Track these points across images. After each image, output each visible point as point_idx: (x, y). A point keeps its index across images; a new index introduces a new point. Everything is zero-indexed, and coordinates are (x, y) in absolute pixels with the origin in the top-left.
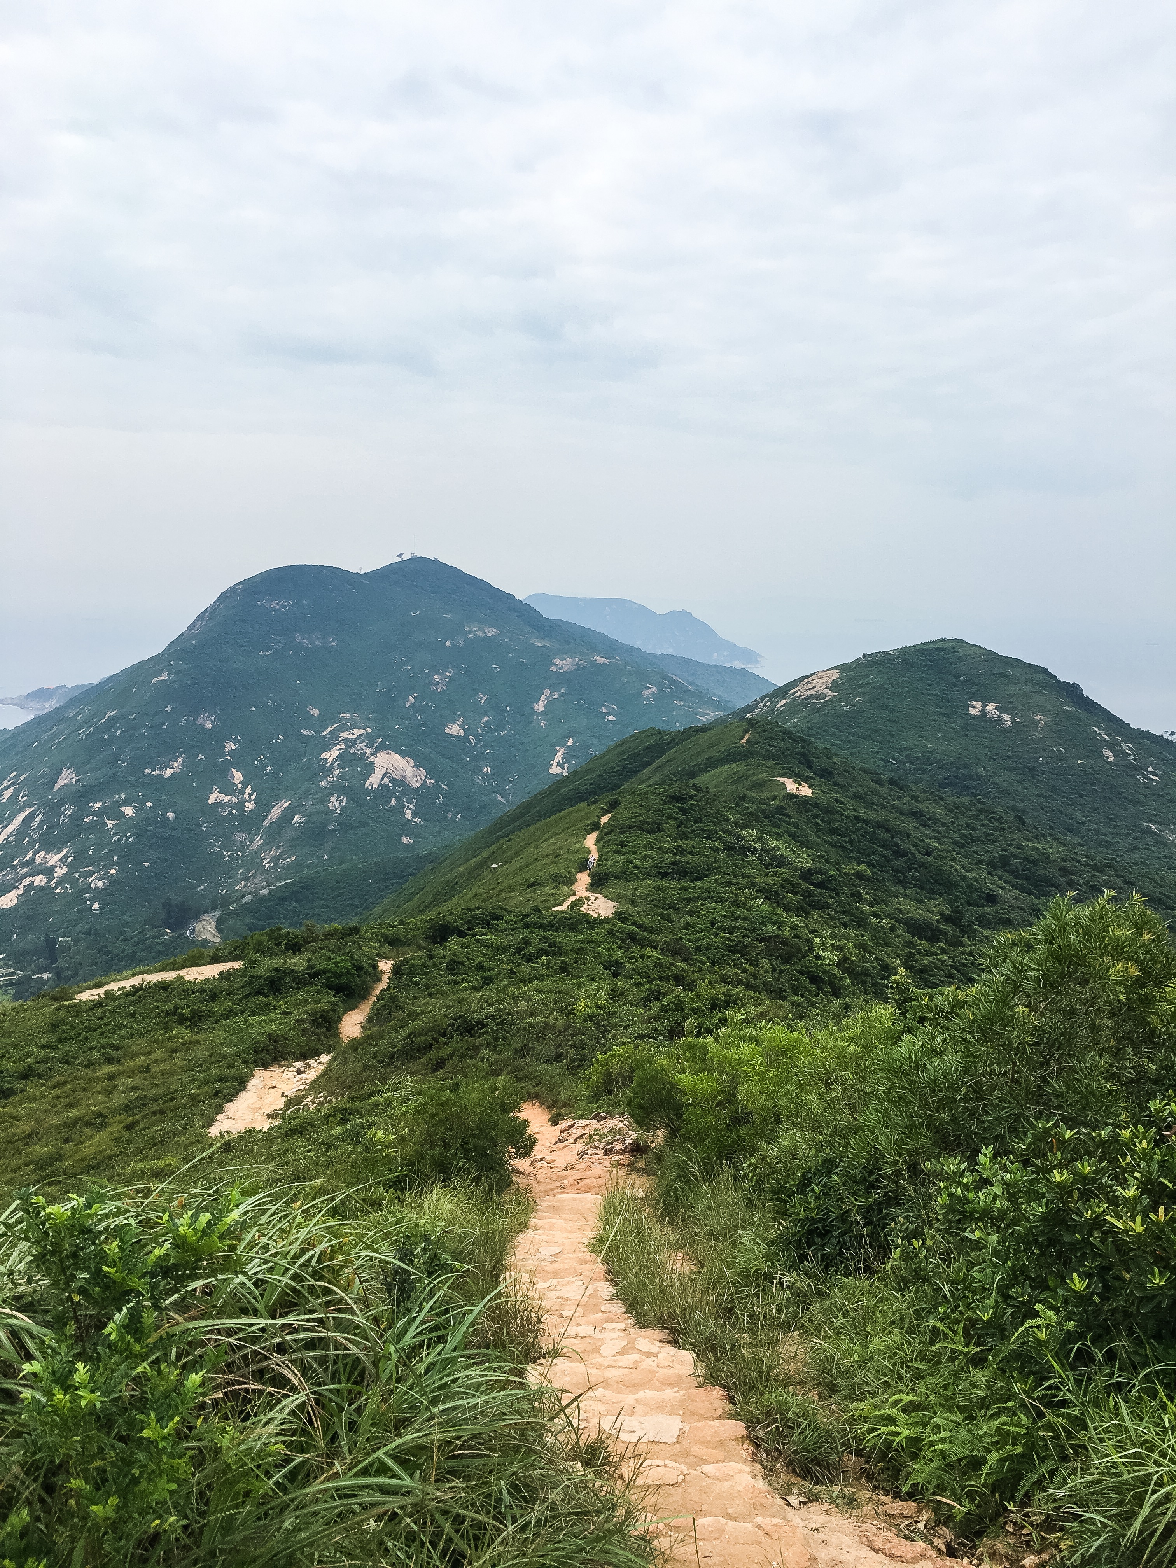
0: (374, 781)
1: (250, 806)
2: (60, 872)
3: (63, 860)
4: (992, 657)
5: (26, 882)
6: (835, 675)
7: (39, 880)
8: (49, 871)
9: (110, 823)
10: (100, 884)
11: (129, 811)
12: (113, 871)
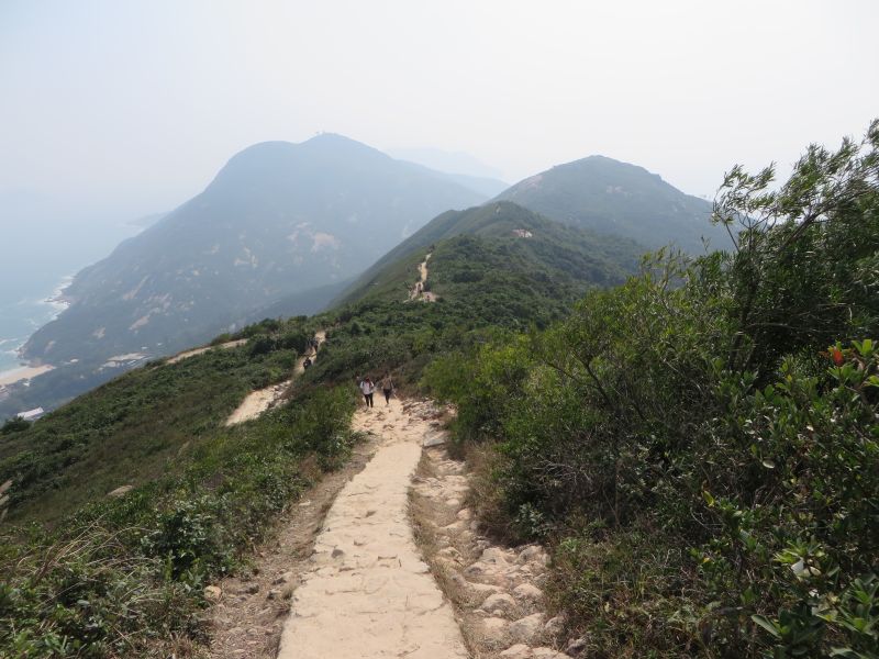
0: (315, 248)
1: (255, 266)
2: (167, 305)
3: (167, 300)
4: (617, 163)
5: (151, 311)
6: (540, 178)
7: (157, 310)
8: (161, 306)
9: (188, 279)
10: (186, 309)
11: (196, 273)
12: (192, 303)
